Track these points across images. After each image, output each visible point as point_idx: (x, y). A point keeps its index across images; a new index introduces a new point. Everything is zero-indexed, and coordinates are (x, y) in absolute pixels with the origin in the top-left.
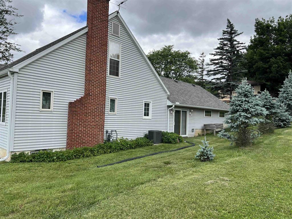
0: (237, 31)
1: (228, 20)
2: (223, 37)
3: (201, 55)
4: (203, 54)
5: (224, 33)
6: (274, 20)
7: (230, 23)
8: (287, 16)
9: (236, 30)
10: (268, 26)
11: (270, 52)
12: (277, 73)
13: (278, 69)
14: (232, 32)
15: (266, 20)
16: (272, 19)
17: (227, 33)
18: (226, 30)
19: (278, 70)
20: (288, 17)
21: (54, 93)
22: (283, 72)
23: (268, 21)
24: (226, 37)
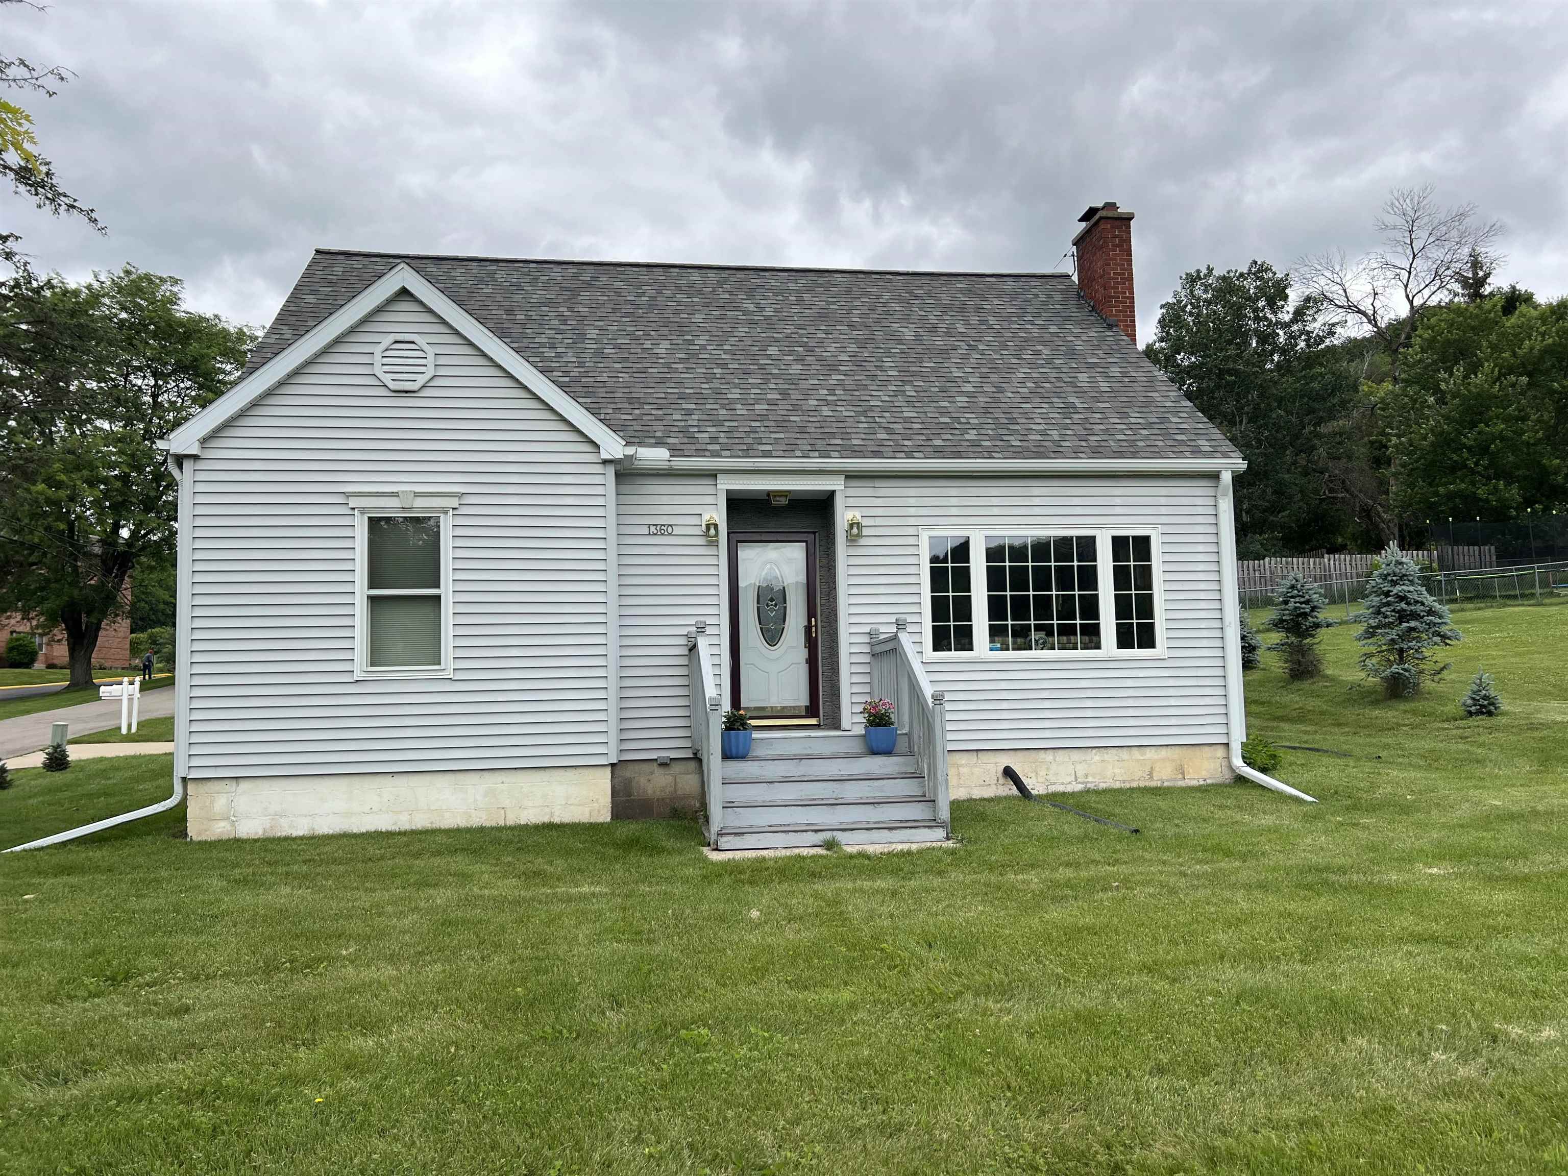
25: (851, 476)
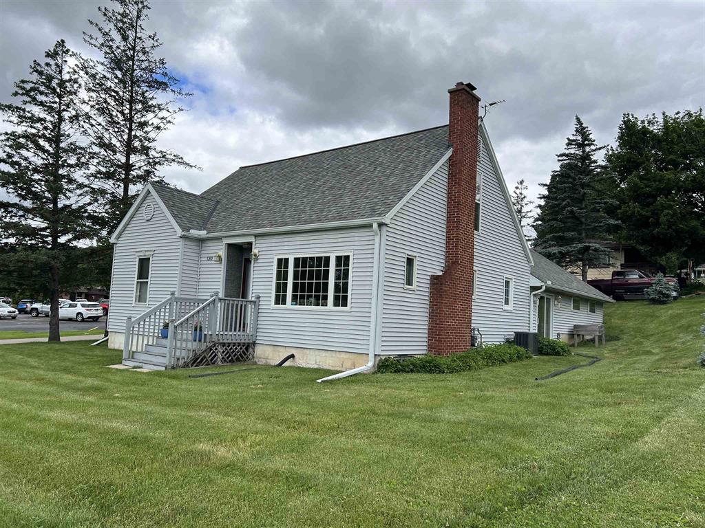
0: (594, 141)
1: (578, 119)
2: (567, 152)
3: (517, 185)
4: (522, 182)
5: (568, 144)
6: (656, 119)
7: (582, 124)
8: (678, 113)
9: (593, 139)
10: (645, 131)
11: (654, 185)
12: (670, 227)
13: (671, 220)
14: (586, 142)
15: (640, 118)
16: (652, 117)
17: (575, 145)
18: (572, 138)
19: (672, 222)
20: (681, 115)
21: (418, 259)
22: (681, 226)
23: (643, 122)
24: (572, 151)
25: (256, 236)
